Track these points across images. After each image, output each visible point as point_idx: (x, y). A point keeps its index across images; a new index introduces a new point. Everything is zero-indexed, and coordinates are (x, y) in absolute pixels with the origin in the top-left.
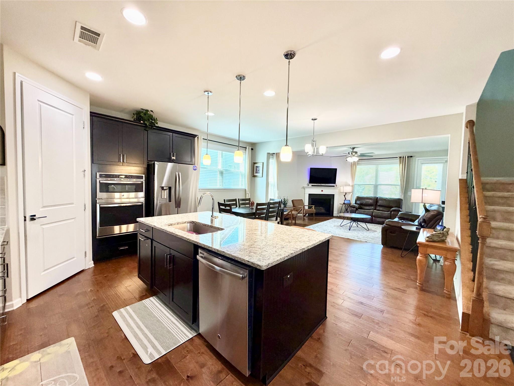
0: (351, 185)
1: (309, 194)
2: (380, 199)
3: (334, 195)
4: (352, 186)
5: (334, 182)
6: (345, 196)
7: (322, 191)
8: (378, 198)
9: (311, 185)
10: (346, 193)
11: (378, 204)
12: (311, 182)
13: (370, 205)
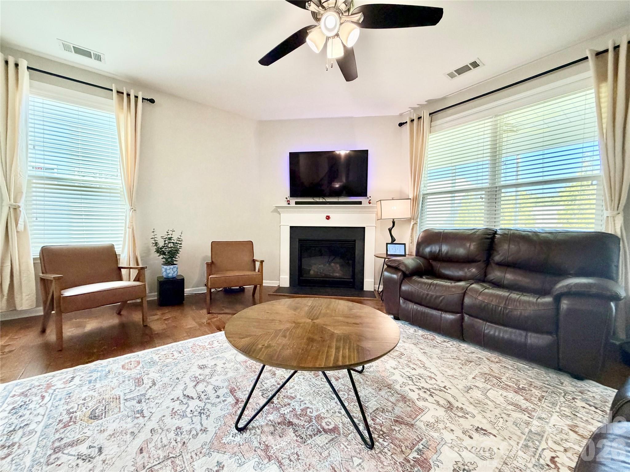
0: (411, 196)
1: (293, 229)
2: (504, 236)
3: (364, 228)
4: (415, 200)
5: (364, 193)
6: (390, 230)
7: (328, 218)
8: (495, 233)
9: (293, 201)
10: (394, 223)
11: (497, 258)
12: (293, 194)
13: (467, 261)
